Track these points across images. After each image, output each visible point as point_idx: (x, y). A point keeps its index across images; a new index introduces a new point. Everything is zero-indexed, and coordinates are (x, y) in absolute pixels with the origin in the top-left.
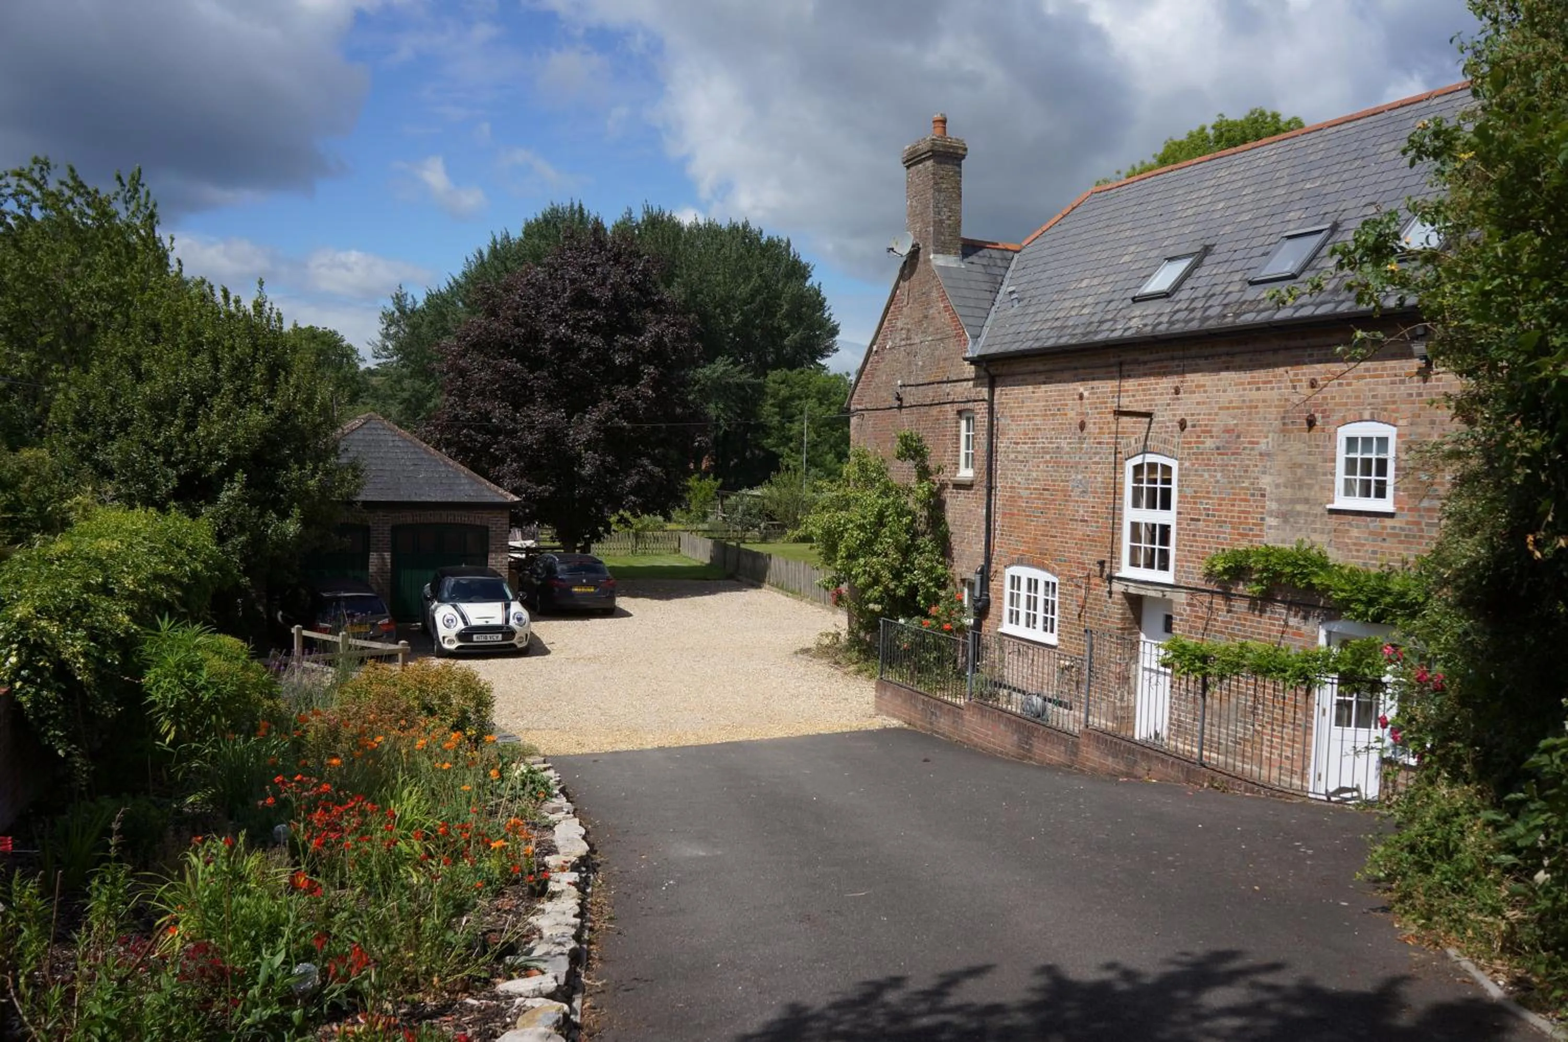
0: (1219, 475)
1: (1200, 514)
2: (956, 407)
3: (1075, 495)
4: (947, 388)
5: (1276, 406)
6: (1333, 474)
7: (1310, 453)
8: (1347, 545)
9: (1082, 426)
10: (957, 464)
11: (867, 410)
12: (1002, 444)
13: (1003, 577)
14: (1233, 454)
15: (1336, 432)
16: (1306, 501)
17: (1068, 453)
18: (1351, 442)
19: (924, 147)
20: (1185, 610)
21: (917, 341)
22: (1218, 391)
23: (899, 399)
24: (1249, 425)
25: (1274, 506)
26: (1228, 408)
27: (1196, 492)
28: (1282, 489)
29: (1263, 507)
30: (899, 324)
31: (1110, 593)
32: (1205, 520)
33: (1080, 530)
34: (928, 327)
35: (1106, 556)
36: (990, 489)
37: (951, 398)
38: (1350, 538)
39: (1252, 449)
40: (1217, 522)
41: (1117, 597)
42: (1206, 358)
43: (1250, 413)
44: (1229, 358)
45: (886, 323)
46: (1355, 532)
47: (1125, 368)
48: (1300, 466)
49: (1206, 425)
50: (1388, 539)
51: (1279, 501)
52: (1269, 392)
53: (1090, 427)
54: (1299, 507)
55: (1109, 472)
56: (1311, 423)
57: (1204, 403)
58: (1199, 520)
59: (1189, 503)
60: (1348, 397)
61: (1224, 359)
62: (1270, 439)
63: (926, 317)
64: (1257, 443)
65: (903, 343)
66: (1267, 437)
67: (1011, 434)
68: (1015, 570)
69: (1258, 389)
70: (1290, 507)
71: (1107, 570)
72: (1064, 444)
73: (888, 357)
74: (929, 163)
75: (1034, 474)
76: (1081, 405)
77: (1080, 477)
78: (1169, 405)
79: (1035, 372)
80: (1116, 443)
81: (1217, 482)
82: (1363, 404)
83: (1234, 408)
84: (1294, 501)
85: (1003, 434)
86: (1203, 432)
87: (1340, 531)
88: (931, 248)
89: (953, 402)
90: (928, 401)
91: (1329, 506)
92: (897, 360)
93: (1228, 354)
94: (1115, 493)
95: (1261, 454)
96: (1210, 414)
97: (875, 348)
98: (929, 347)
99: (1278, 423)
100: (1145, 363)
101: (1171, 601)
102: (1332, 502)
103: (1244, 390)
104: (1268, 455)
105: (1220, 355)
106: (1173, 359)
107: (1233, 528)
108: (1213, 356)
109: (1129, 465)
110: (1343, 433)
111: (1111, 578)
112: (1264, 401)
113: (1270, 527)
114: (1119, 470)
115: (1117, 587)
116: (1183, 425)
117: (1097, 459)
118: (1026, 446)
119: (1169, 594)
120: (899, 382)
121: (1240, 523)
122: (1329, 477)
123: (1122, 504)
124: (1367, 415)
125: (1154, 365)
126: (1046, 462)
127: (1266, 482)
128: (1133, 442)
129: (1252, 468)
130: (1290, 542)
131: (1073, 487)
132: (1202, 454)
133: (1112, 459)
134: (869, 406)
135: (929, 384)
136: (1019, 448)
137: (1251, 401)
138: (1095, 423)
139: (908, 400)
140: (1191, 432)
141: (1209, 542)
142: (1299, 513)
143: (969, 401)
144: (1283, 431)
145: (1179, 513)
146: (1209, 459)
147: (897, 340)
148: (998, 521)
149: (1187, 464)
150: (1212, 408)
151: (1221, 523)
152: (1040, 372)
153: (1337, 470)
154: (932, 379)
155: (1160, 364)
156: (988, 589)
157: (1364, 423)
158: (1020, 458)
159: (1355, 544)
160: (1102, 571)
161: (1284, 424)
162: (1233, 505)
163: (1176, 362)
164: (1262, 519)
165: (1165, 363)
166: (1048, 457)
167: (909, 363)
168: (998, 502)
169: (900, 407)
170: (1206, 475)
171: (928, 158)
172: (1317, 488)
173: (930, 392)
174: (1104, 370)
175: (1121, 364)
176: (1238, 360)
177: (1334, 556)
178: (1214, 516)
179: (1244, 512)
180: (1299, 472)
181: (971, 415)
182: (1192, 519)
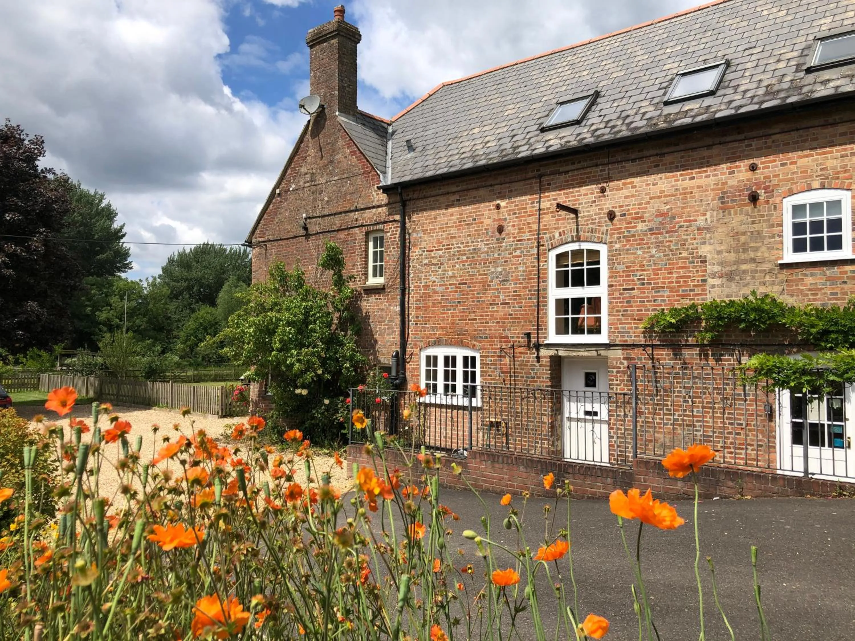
0: (653, 251)
1: (636, 284)
2: (364, 229)
3: (495, 284)
4: (356, 215)
5: (712, 190)
6: (781, 236)
7: (753, 223)
8: (802, 291)
9: (500, 230)
10: (366, 274)
11: (270, 241)
12: (414, 254)
13: (420, 358)
14: (667, 232)
15: (781, 202)
16: (753, 261)
17: (487, 252)
18: (798, 209)
19: (331, 28)
20: (622, 363)
21: (323, 181)
22: (648, 185)
23: (305, 228)
24: (683, 208)
25: (717, 268)
26: (659, 197)
27: (627, 267)
28: (725, 254)
29: (705, 271)
30: (303, 170)
31: (538, 358)
32: (638, 289)
33: (501, 311)
34: (333, 170)
35: (532, 329)
36: (403, 290)
37: (359, 223)
38: (805, 285)
39: (690, 226)
40: (653, 288)
41: (545, 361)
42: (633, 160)
43: (685, 198)
44: (658, 158)
45: (289, 172)
46: (810, 280)
47: (544, 179)
48: (744, 234)
49: (637, 213)
50: (848, 282)
51: (721, 263)
52: (704, 179)
53: (509, 228)
54: (744, 267)
55: (530, 261)
56: (754, 198)
57: (632, 196)
58: (633, 289)
59: (620, 276)
60: (793, 173)
61: (652, 159)
62: (708, 216)
63: (332, 162)
64: (696, 220)
65: (307, 184)
66: (705, 215)
67: (424, 244)
68: (431, 351)
69: (693, 178)
70: (734, 268)
71: (533, 340)
72: (482, 246)
73: (291, 197)
74: (334, 41)
75: (450, 273)
76: (498, 213)
77: (499, 269)
78: (595, 202)
79: (448, 193)
80: (538, 238)
81: (652, 256)
82: (811, 176)
83: (665, 196)
84: (738, 262)
85: (415, 245)
86: (633, 218)
87: (792, 281)
88: (336, 107)
89: (362, 226)
90: (335, 228)
91: (780, 262)
92: (302, 199)
93: (657, 155)
94: (539, 278)
95: (699, 229)
96: (640, 204)
97: (278, 191)
98: (335, 185)
99: (717, 203)
100: (567, 172)
101: (606, 358)
102: (782, 258)
103: (676, 181)
104: (707, 228)
105: (648, 157)
106: (597, 165)
107: (671, 291)
108: (641, 158)
109: (552, 255)
110: (788, 203)
111: (538, 347)
112: (698, 187)
113: (713, 286)
114: (542, 259)
115: (543, 352)
116: (611, 216)
117: (518, 253)
118: (441, 252)
119: (603, 352)
120: (304, 215)
121: (679, 287)
122: (777, 238)
123: (547, 286)
124: (816, 184)
125: (576, 173)
126: (463, 262)
127: (705, 250)
128: (557, 235)
129: (689, 241)
130: (737, 296)
131: (493, 278)
132: (634, 236)
133: (535, 251)
134: (271, 237)
135: (336, 214)
136: (432, 254)
137: (684, 189)
138: (514, 226)
139: (313, 228)
140: (620, 220)
141: (645, 306)
142: (745, 272)
143: (378, 223)
144: (721, 208)
145: (610, 286)
146: (643, 239)
147: (301, 183)
148: (413, 313)
149: (617, 246)
150: (641, 199)
151: (657, 289)
152: (454, 193)
153: (785, 234)
154: (339, 210)
155: (582, 171)
156: (404, 369)
157: (813, 192)
158: (434, 261)
159: (810, 290)
160: (529, 341)
161: (723, 203)
162: (671, 273)
163: (601, 168)
164: (705, 281)
165: (588, 170)
166: (465, 258)
167: (315, 200)
168: (412, 299)
169: (307, 236)
170: (639, 252)
171: (333, 37)
172: (764, 249)
173: (337, 221)
174: (522, 183)
175: (540, 176)
176: (668, 159)
177: (788, 301)
178: (650, 284)
179: (681, 277)
180: (743, 239)
181: (378, 235)
182: (624, 289)
